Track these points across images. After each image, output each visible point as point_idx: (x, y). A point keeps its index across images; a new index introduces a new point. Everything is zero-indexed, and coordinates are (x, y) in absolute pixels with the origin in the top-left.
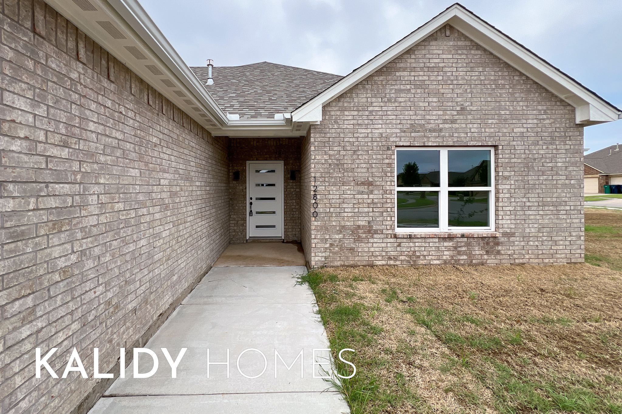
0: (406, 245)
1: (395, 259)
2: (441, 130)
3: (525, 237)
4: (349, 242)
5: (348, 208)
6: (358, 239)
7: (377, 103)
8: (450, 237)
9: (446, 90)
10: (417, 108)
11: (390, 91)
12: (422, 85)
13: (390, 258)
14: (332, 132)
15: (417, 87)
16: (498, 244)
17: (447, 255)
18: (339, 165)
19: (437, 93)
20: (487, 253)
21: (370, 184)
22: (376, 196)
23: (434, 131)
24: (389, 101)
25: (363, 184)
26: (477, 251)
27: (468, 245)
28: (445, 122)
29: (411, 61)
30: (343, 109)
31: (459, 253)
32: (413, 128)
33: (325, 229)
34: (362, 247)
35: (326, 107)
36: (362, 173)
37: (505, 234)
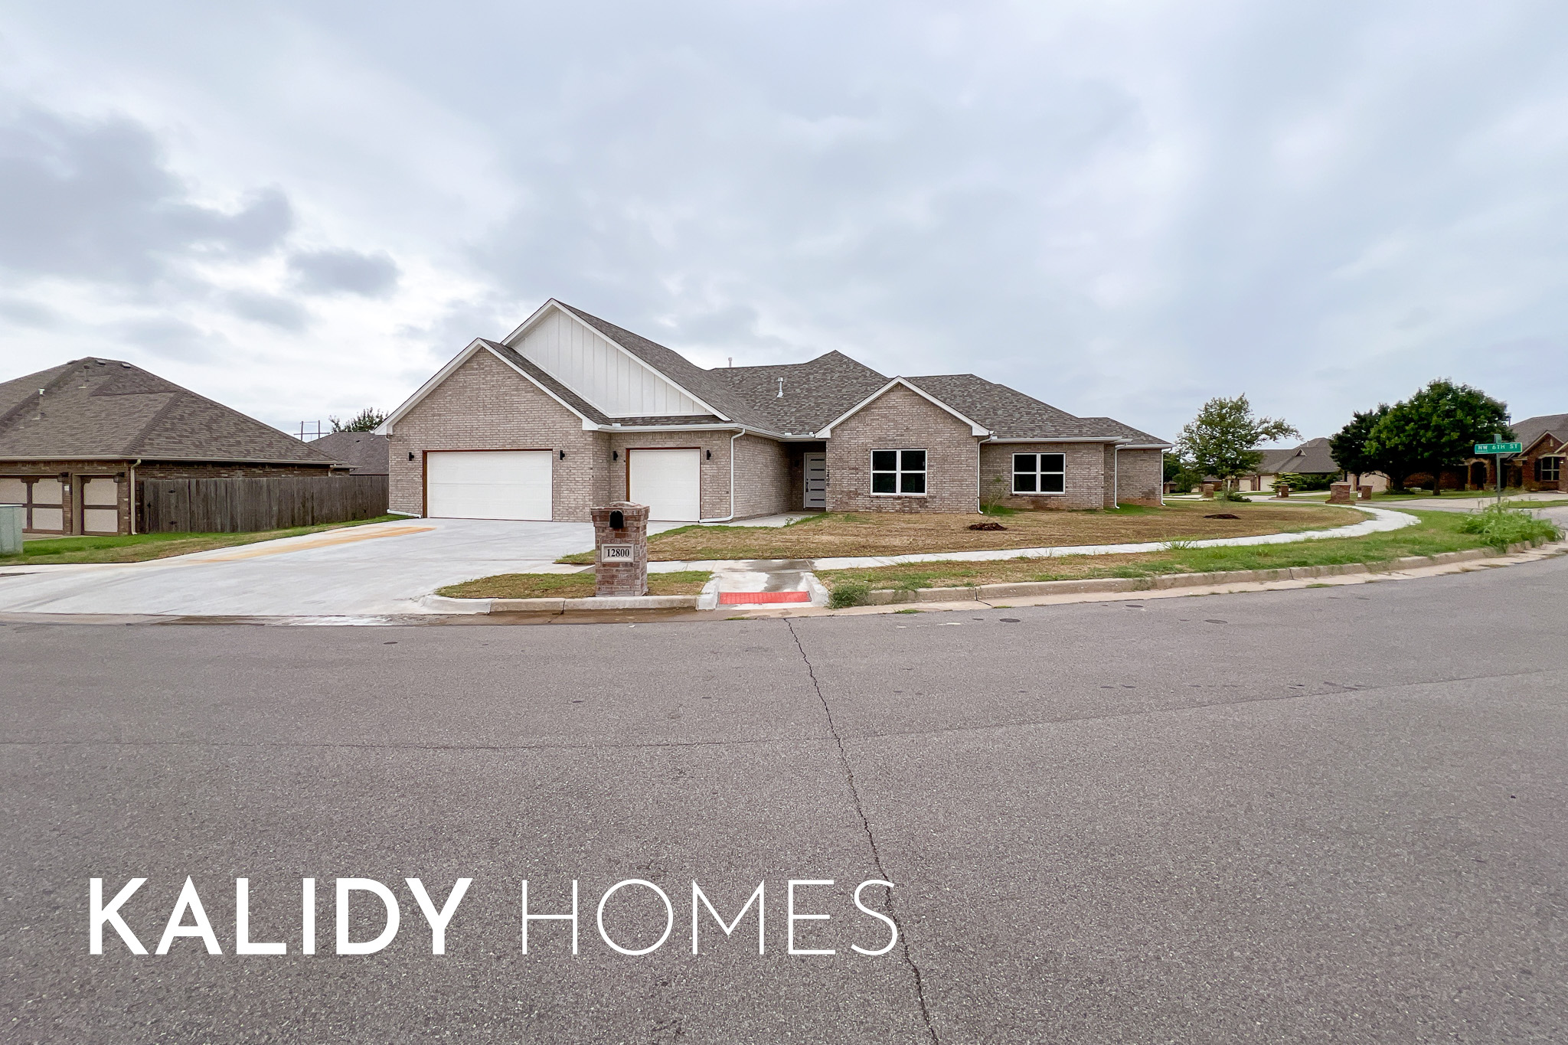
0: (876, 501)
1: (870, 508)
2: (895, 440)
3: (942, 499)
4: (845, 499)
5: (845, 481)
6: (850, 498)
7: (861, 426)
8: (899, 498)
9: (898, 419)
10: (882, 429)
11: (868, 420)
12: (885, 416)
13: (867, 508)
14: (837, 441)
15: (882, 417)
16: (927, 502)
17: (898, 507)
18: (841, 459)
19: (893, 420)
20: (920, 507)
21: (857, 469)
22: (860, 475)
23: (891, 441)
24: (867, 425)
25: (853, 469)
26: (915, 506)
27: (909, 502)
28: (897, 435)
29: (879, 404)
30: (843, 430)
31: (905, 507)
32: (880, 439)
33: (833, 492)
34: (852, 502)
35: (832, 431)
36: (853, 464)
37: (930, 497)
